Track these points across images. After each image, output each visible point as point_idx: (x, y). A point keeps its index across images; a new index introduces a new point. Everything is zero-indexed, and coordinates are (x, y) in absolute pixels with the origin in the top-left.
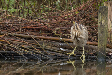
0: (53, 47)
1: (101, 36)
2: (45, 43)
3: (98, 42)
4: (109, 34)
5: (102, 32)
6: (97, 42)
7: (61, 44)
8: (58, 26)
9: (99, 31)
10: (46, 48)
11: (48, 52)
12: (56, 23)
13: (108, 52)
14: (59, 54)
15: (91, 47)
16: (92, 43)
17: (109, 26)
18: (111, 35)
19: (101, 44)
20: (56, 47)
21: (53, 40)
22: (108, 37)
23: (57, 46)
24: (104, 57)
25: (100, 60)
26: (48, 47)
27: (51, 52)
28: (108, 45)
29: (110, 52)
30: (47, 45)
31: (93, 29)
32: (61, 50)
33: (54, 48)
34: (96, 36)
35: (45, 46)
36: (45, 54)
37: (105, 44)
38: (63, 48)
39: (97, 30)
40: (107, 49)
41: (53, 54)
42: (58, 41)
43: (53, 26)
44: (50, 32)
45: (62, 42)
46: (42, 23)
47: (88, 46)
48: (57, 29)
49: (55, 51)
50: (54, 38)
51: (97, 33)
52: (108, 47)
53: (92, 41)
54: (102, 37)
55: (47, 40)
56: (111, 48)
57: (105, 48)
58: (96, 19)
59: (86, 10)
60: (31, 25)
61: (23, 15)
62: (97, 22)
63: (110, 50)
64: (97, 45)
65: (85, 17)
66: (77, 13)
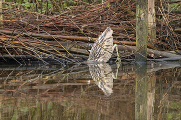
0: (79, 49)
1: (140, 34)
2: (69, 44)
3: (137, 41)
4: (150, 31)
5: (141, 29)
6: (135, 41)
7: (90, 45)
8: (85, 22)
9: (137, 27)
10: (72, 51)
11: (73, 54)
12: (82, 20)
13: (149, 53)
15: (127, 47)
16: (128, 42)
17: (149, 21)
18: (152, 32)
19: (140, 43)
20: (83, 48)
21: (80, 41)
22: (149, 35)
23: (85, 47)
24: (144, 60)
25: (139, 63)
26: (74, 49)
27: (77, 55)
28: (149, 45)
29: (151, 53)
30: (73, 47)
31: (129, 25)
32: (89, 53)
33: (81, 50)
34: (133, 34)
35: (70, 47)
36: (70, 57)
37: (145, 43)
39: (135, 26)
40: (148, 49)
41: (80, 57)
42: (86, 41)
43: (79, 22)
44: (75, 30)
45: (91, 42)
46: (65, 20)
47: (124, 47)
48: (84, 26)
49: (83, 54)
50: (81, 38)
51: (135, 30)
52: (149, 47)
53: (128, 41)
54: (142, 35)
55: (72, 40)
56: (152, 49)
57: (145, 48)
58: (133, 13)
59: (120, 2)
60: (51, 23)
61: (41, 10)
62: (134, 17)
63: (152, 51)
64: (135, 45)
65: (119, 10)
66: (109, 6)
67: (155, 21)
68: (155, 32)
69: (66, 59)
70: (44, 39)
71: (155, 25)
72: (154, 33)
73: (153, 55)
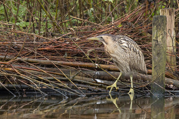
0: (84, 78)
1: (156, 60)
2: (72, 72)
3: (153, 68)
4: (168, 57)
5: (158, 54)
6: (151, 69)
7: (97, 73)
8: (91, 46)
9: (154, 52)
10: (75, 80)
11: (77, 84)
12: (88, 42)
13: (167, 83)
14: (94, 87)
15: (142, 76)
17: (168, 45)
18: (171, 58)
19: (156, 71)
20: (89, 77)
21: (85, 68)
22: (167, 61)
23: (91, 75)
24: (161, 91)
25: (156, 95)
26: (78, 78)
28: (168, 73)
29: (170, 84)
30: (77, 75)
31: (144, 49)
32: (97, 82)
33: (87, 79)
34: (149, 61)
35: (73, 76)
36: (73, 87)
37: (163, 72)
38: (99, 79)
39: (151, 51)
40: (166, 79)
41: (85, 87)
42: (93, 69)
43: (84, 46)
44: (79, 55)
45: (99, 69)
46: (68, 43)
47: (138, 75)
48: (90, 50)
49: (88, 84)
50: (86, 64)
51: (151, 56)
52: (167, 76)
54: (159, 62)
55: (76, 67)
56: (172, 78)
57: (162, 77)
58: (149, 35)
59: (134, 22)
60: (51, 46)
61: (40, 31)
62: (150, 40)
63: (171, 81)
64: (150, 74)
65: (132, 32)
66: (120, 26)
67: (174, 45)
68: (175, 58)
69: (68, 89)
70: (43, 66)
71: (175, 50)
72: (174, 60)
73: (172, 86)
